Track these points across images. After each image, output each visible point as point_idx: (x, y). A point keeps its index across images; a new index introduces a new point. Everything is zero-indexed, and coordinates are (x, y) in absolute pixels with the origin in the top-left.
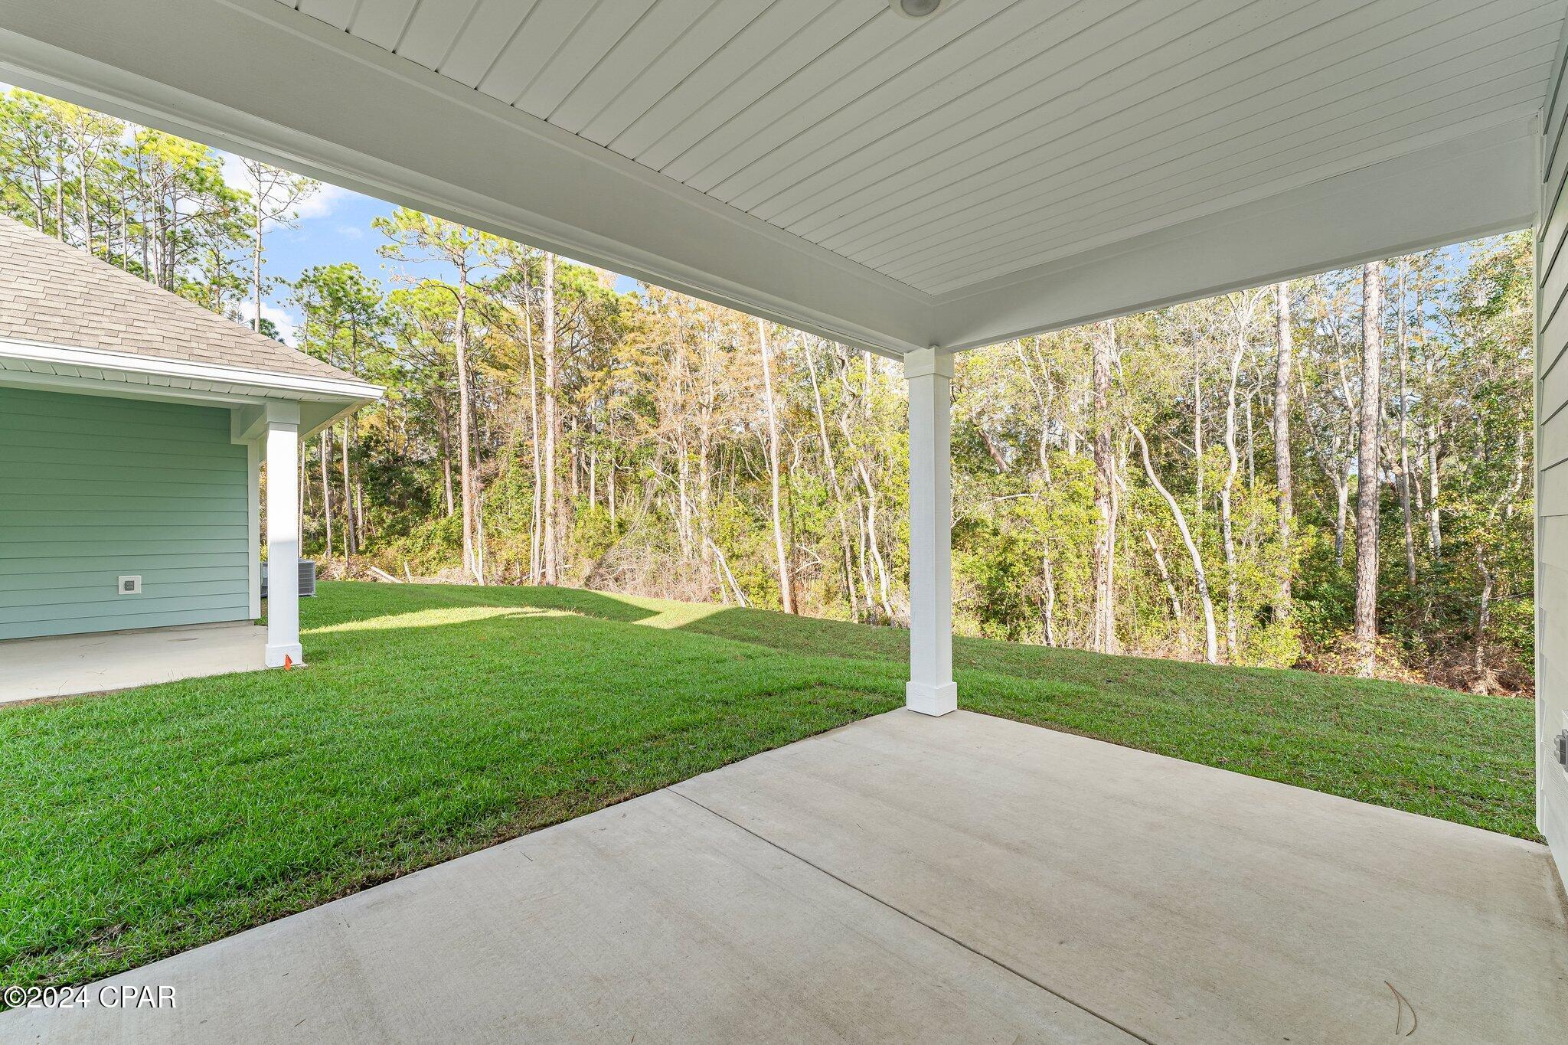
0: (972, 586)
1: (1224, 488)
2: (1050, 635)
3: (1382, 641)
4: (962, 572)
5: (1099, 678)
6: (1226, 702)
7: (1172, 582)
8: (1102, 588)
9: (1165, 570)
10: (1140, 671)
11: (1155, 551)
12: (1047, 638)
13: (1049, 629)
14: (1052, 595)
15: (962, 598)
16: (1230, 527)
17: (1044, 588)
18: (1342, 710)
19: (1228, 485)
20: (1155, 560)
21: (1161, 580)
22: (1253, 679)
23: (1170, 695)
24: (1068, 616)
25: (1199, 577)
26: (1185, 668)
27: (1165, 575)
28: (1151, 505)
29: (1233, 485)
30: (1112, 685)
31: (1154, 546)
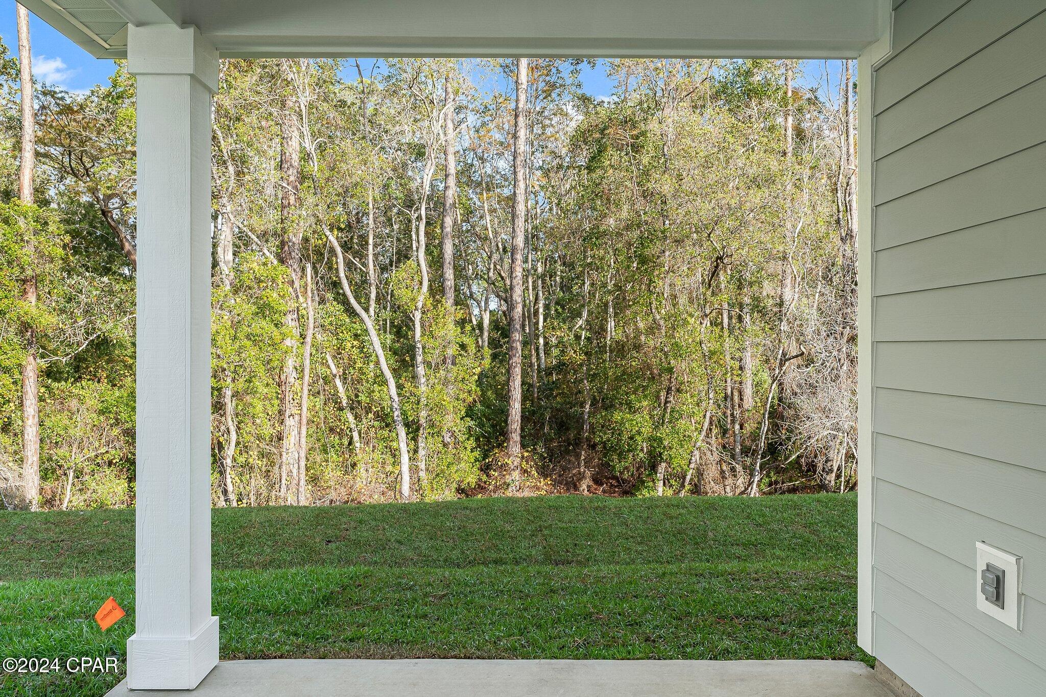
0: (116, 431)
1: (416, 309)
2: (230, 488)
3: (526, 454)
4: (101, 412)
5: (317, 540)
6: (451, 544)
7: (352, 409)
8: (290, 422)
9: (345, 397)
10: (360, 522)
11: (335, 376)
12: (225, 492)
13: (229, 481)
14: (234, 436)
15: (103, 450)
16: (421, 350)
17: (223, 428)
18: (546, 532)
19: (420, 305)
20: (335, 387)
21: (341, 409)
22: (468, 512)
23: (397, 545)
24: (251, 460)
25: (394, 404)
26: (405, 511)
27: (345, 402)
28: (331, 324)
29: (424, 305)
30: (332, 546)
31: (334, 371)
